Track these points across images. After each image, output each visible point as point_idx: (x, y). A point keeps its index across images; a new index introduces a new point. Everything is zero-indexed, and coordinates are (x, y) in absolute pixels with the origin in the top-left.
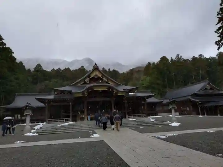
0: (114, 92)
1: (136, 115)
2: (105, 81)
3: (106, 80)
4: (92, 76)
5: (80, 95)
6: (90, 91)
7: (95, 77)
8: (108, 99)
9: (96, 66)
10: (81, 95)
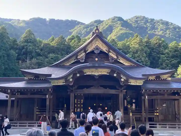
0: (122, 80)
1: (166, 125)
2: (113, 58)
3: (115, 57)
4: (89, 50)
5: (61, 83)
6: (78, 75)
7: (95, 52)
8: (113, 92)
9: (97, 31)
10: (63, 83)
